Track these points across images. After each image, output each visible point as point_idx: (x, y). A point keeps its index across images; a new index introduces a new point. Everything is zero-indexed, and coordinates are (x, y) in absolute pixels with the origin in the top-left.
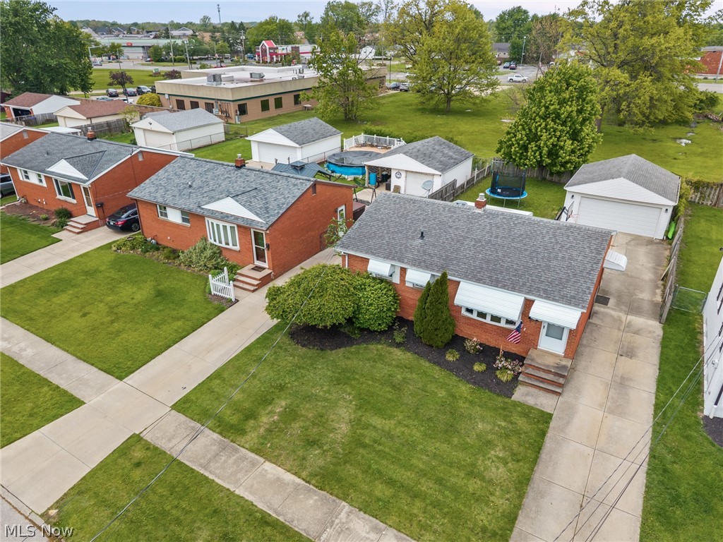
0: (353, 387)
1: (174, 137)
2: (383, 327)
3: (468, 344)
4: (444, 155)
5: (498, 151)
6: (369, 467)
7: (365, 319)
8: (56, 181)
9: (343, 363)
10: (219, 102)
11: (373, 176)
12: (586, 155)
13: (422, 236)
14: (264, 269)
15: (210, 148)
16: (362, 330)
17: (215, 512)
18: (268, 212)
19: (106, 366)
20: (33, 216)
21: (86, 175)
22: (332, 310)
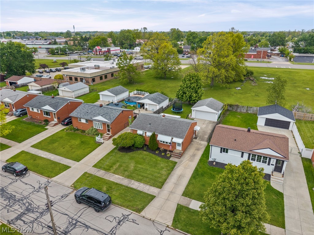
0: (134, 160)
1: (73, 93)
2: (141, 147)
3: (161, 149)
4: (160, 99)
5: (176, 97)
6: (138, 174)
7: (136, 145)
8: (44, 111)
9: (132, 155)
10: (85, 78)
11: (139, 105)
12: (200, 97)
13: (150, 124)
14: (110, 134)
15: (85, 96)
16: (136, 148)
17: (107, 183)
18: (111, 119)
19: (73, 159)
20: (36, 122)
21: (55, 110)
22: (129, 143)
